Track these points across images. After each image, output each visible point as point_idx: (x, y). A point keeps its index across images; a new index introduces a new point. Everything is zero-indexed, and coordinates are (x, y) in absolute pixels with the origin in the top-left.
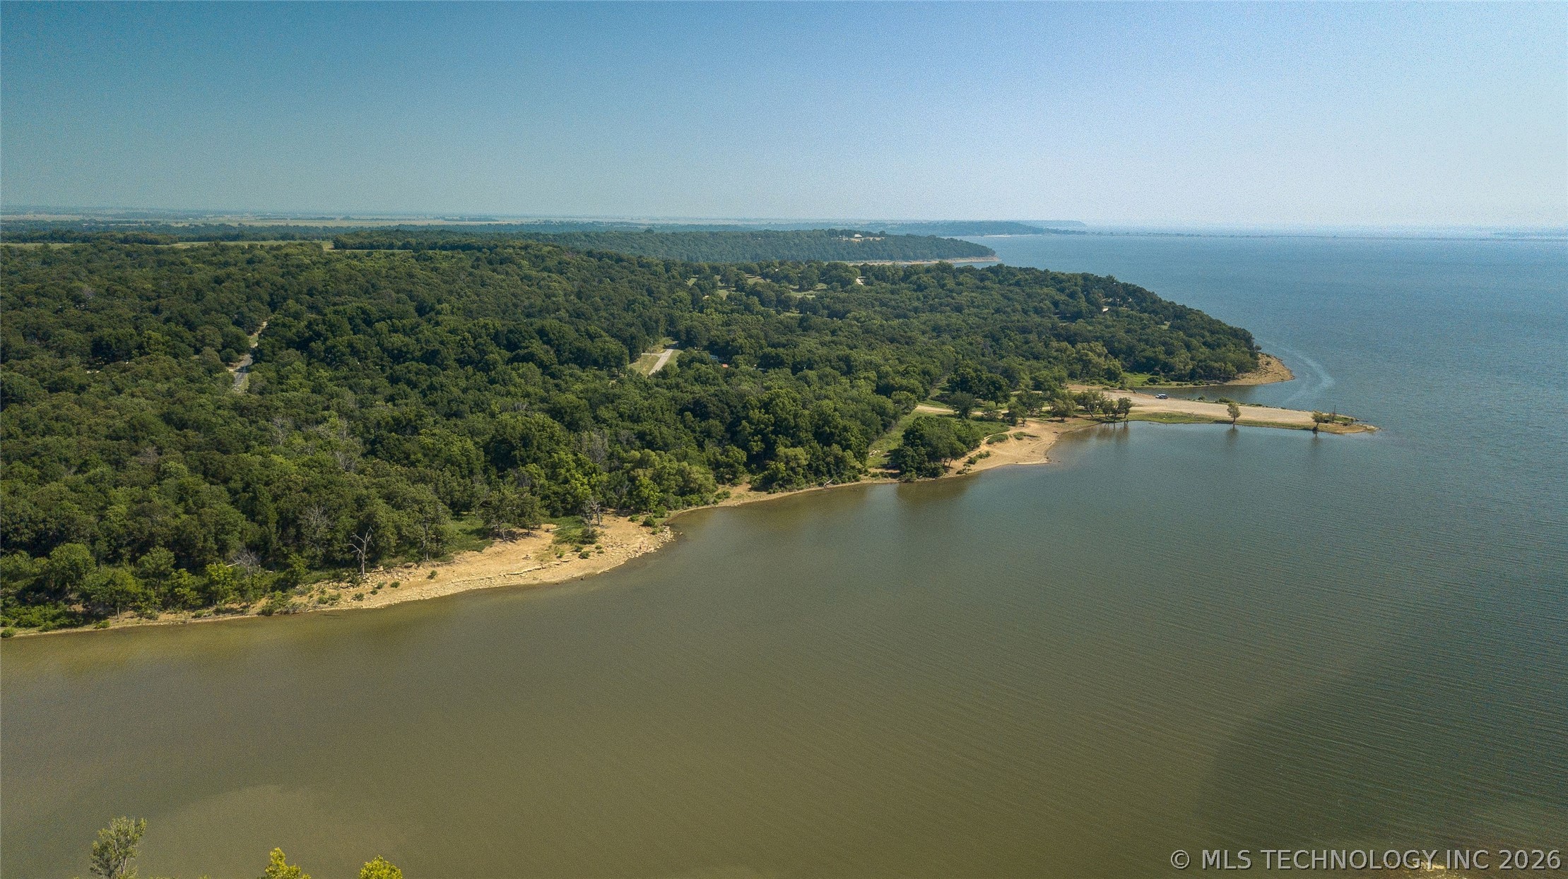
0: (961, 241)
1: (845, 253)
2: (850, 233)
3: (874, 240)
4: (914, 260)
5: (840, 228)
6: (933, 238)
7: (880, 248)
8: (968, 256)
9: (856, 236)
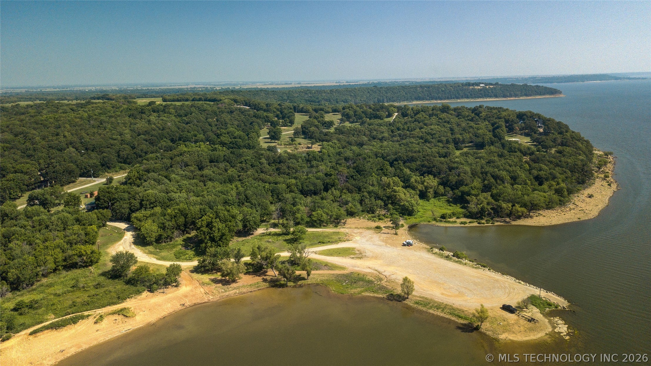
0: (542, 86)
1: (469, 95)
2: (478, 84)
3: (489, 87)
4: (509, 97)
5: (472, 82)
6: (526, 85)
7: (490, 91)
8: (544, 94)
9: (481, 85)
